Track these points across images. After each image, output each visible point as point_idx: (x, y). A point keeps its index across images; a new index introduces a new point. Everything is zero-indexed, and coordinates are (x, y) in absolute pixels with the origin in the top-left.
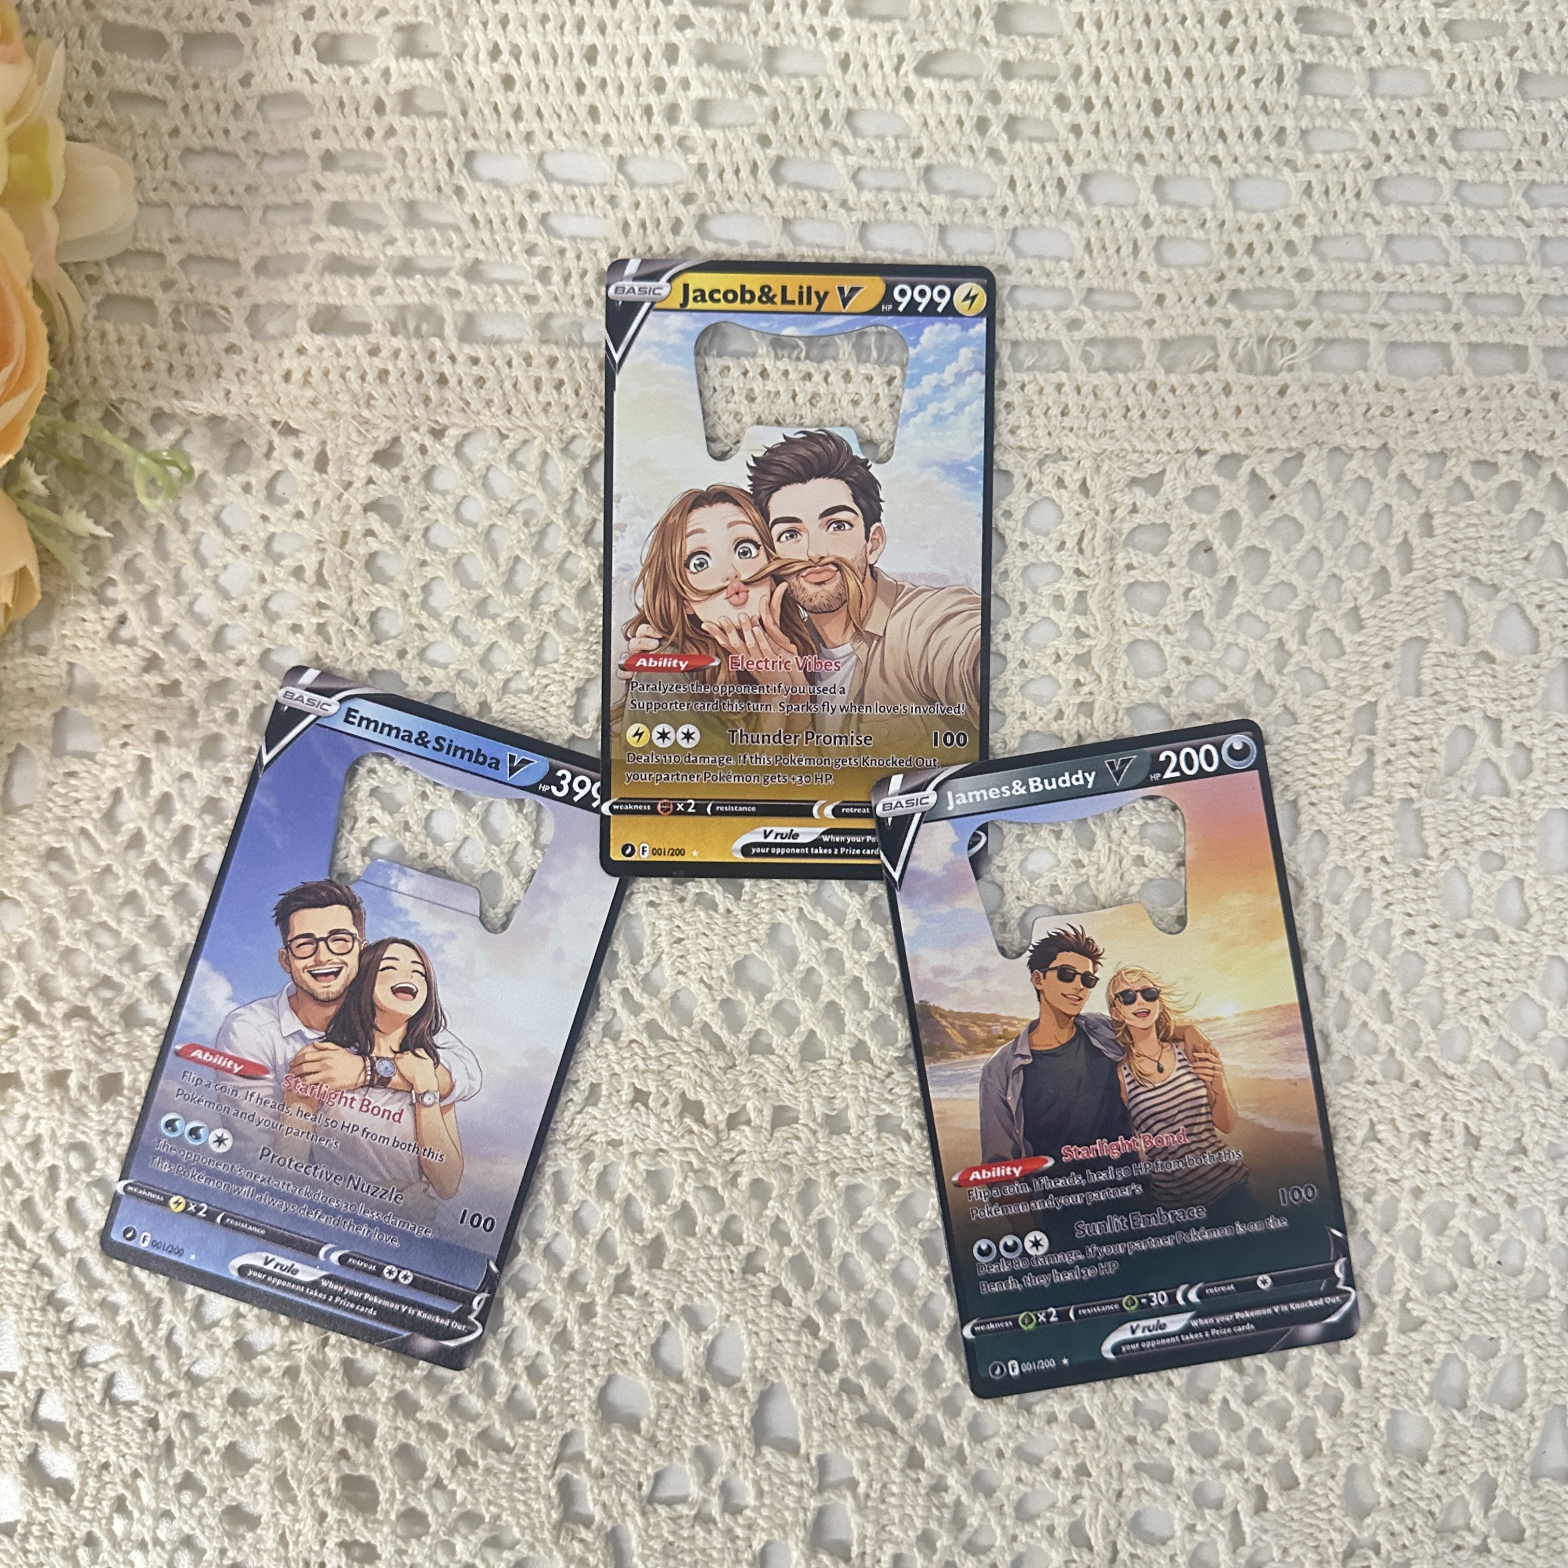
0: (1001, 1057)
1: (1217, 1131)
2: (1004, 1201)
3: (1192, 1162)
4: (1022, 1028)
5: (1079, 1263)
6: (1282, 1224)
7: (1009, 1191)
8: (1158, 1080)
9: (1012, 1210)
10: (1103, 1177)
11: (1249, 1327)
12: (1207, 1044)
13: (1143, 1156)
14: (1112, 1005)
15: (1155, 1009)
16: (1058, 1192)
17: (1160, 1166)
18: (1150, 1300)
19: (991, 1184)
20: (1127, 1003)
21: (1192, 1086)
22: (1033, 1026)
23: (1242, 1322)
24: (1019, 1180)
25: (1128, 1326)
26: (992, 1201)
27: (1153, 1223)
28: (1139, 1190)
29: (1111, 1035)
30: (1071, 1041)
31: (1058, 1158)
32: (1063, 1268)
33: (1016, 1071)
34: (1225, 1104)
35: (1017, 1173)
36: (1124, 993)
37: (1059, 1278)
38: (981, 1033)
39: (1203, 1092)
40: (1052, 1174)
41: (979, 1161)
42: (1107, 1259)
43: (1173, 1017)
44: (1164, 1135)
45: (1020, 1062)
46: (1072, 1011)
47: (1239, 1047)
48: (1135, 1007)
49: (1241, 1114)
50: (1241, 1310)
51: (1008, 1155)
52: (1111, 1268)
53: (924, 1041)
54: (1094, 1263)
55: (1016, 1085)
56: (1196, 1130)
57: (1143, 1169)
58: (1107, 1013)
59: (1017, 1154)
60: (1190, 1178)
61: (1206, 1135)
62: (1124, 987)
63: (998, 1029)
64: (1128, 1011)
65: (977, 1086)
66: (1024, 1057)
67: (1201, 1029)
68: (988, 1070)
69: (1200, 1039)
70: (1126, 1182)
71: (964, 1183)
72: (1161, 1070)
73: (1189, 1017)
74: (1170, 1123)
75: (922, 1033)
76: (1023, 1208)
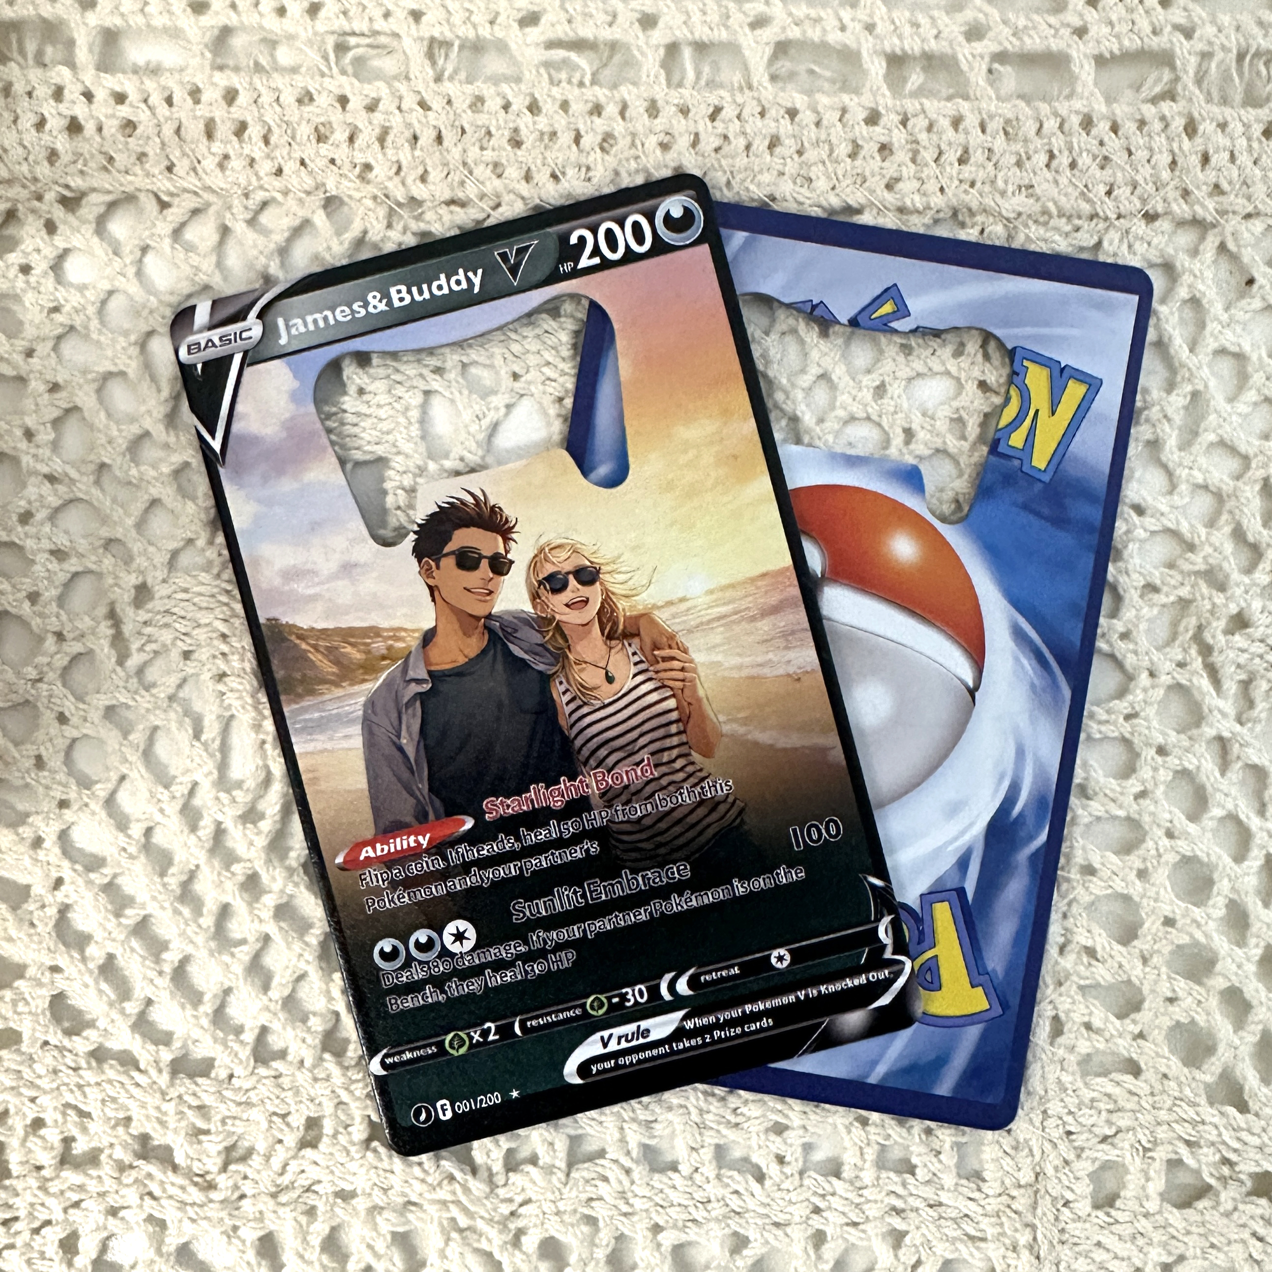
0: (388, 684)
1: (696, 756)
2: (409, 883)
3: (663, 802)
4: (413, 642)
5: (519, 957)
6: (797, 875)
7: (414, 869)
8: (607, 693)
9: (422, 894)
10: (543, 835)
11: (765, 1023)
12: (672, 637)
13: (596, 801)
14: (535, 597)
15: (595, 594)
16: (484, 863)
17: (620, 813)
18: (623, 997)
19: (389, 862)
20: (556, 591)
21: (654, 697)
22: (428, 637)
23: (756, 1017)
24: (427, 851)
25: (598, 1035)
26: (394, 885)
27: (619, 892)
28: (594, 848)
29: (537, 638)
30: (484, 652)
31: (478, 815)
32: (499, 965)
33: (410, 703)
34: (703, 717)
35: (424, 841)
36: (550, 578)
37: (496, 980)
38: (356, 655)
39: (672, 703)
40: (473, 838)
41: (369, 834)
42: (559, 947)
43: (622, 605)
44: (621, 769)
45: (414, 688)
46: (479, 610)
47: (716, 637)
48: (566, 596)
49: (726, 728)
50: (753, 1000)
51: (409, 819)
52: (566, 959)
53: (279, 674)
54: (541, 954)
55: (413, 722)
56: (666, 757)
57: (598, 818)
58: (528, 608)
59: (422, 817)
60: (663, 825)
61: (678, 764)
62: (549, 569)
63: (379, 646)
64: (557, 602)
65: (356, 730)
66: (418, 681)
67: (662, 617)
68: (371, 704)
69: (662, 631)
70: (576, 839)
71: (352, 864)
72: (610, 679)
73: (644, 600)
74: (629, 751)
75: (275, 663)
76: (437, 890)
